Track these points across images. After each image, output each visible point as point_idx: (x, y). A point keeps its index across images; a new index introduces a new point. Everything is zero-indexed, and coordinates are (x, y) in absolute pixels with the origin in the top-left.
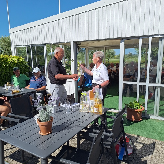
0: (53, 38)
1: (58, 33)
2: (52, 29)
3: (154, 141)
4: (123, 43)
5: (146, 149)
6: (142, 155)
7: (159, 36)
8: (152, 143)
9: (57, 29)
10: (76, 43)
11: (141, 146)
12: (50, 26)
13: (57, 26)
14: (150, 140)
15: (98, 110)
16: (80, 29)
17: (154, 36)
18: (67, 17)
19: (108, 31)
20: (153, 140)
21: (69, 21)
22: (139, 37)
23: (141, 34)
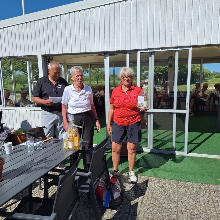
0: (11, 49)
1: (18, 42)
2: (10, 37)
3: (147, 178)
4: (108, 58)
5: (136, 189)
6: (131, 197)
7: (149, 51)
8: (144, 181)
9: (17, 37)
10: (46, 57)
11: (132, 186)
12: (5, 32)
13: (17, 34)
14: (142, 178)
15: (74, 145)
16: (50, 38)
17: (143, 51)
18: (31, 22)
19: (87, 42)
20: (145, 177)
21: (34, 26)
22: (125, 52)
23: (128, 48)
